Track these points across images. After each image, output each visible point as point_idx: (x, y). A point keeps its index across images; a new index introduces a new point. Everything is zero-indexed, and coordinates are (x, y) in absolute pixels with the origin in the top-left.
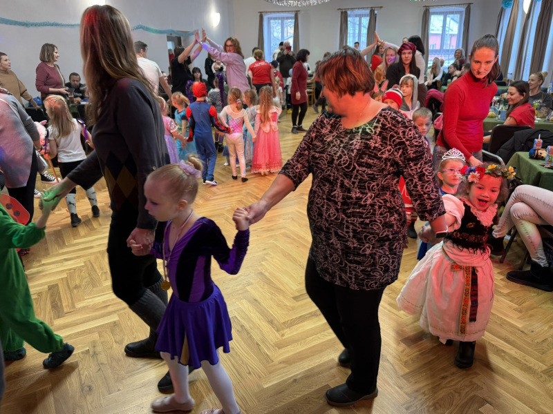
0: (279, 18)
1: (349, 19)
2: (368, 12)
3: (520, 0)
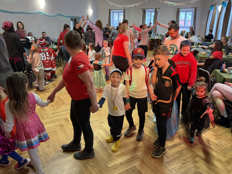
0: (117, 12)
1: (146, 13)
2: (154, 10)
3: (217, 6)
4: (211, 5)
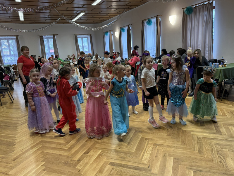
2: (52, 36)
3: (112, 33)
4: (104, 32)
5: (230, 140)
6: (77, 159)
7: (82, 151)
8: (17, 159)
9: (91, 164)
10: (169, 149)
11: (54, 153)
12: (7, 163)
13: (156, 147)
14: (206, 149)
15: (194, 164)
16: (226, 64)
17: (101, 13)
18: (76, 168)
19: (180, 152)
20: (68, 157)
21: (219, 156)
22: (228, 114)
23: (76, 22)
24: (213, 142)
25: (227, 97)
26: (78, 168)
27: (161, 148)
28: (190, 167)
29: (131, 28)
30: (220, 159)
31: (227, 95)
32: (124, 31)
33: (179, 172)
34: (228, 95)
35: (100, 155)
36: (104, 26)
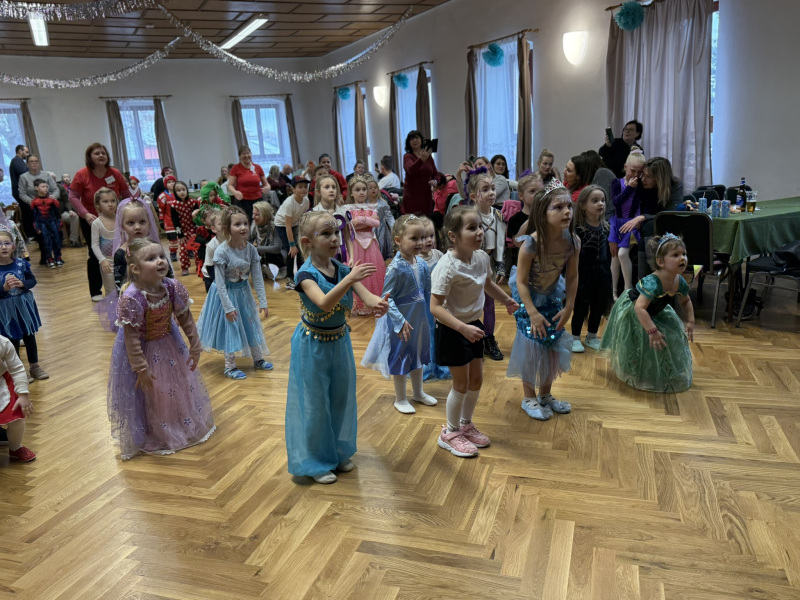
1: (121, 112)
2: (151, 102)
3: (363, 90)
4: (335, 88)
5: (764, 463)
6: (247, 534)
7: (266, 507)
8: (40, 535)
9: (296, 551)
10: (561, 494)
11: (166, 512)
12: (7, 551)
13: (517, 487)
14: (682, 492)
15: (641, 544)
16: (754, 204)
17: (326, 19)
18: (247, 563)
19: (599, 502)
20: (218, 527)
21: (724, 516)
22: (759, 372)
23: (233, 50)
24: (707, 469)
25: (758, 314)
26: (254, 564)
27: (533, 490)
28: (630, 554)
29: (428, 73)
30: (729, 526)
31: (756, 308)
32: (405, 85)
33: (594, 572)
34: (760, 307)
35: (326, 519)
36: (333, 68)
